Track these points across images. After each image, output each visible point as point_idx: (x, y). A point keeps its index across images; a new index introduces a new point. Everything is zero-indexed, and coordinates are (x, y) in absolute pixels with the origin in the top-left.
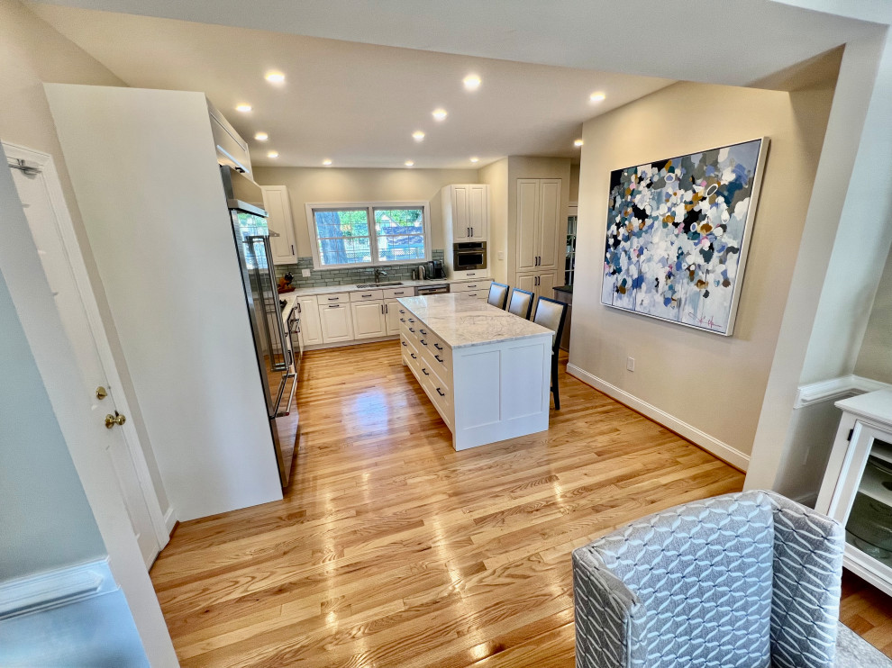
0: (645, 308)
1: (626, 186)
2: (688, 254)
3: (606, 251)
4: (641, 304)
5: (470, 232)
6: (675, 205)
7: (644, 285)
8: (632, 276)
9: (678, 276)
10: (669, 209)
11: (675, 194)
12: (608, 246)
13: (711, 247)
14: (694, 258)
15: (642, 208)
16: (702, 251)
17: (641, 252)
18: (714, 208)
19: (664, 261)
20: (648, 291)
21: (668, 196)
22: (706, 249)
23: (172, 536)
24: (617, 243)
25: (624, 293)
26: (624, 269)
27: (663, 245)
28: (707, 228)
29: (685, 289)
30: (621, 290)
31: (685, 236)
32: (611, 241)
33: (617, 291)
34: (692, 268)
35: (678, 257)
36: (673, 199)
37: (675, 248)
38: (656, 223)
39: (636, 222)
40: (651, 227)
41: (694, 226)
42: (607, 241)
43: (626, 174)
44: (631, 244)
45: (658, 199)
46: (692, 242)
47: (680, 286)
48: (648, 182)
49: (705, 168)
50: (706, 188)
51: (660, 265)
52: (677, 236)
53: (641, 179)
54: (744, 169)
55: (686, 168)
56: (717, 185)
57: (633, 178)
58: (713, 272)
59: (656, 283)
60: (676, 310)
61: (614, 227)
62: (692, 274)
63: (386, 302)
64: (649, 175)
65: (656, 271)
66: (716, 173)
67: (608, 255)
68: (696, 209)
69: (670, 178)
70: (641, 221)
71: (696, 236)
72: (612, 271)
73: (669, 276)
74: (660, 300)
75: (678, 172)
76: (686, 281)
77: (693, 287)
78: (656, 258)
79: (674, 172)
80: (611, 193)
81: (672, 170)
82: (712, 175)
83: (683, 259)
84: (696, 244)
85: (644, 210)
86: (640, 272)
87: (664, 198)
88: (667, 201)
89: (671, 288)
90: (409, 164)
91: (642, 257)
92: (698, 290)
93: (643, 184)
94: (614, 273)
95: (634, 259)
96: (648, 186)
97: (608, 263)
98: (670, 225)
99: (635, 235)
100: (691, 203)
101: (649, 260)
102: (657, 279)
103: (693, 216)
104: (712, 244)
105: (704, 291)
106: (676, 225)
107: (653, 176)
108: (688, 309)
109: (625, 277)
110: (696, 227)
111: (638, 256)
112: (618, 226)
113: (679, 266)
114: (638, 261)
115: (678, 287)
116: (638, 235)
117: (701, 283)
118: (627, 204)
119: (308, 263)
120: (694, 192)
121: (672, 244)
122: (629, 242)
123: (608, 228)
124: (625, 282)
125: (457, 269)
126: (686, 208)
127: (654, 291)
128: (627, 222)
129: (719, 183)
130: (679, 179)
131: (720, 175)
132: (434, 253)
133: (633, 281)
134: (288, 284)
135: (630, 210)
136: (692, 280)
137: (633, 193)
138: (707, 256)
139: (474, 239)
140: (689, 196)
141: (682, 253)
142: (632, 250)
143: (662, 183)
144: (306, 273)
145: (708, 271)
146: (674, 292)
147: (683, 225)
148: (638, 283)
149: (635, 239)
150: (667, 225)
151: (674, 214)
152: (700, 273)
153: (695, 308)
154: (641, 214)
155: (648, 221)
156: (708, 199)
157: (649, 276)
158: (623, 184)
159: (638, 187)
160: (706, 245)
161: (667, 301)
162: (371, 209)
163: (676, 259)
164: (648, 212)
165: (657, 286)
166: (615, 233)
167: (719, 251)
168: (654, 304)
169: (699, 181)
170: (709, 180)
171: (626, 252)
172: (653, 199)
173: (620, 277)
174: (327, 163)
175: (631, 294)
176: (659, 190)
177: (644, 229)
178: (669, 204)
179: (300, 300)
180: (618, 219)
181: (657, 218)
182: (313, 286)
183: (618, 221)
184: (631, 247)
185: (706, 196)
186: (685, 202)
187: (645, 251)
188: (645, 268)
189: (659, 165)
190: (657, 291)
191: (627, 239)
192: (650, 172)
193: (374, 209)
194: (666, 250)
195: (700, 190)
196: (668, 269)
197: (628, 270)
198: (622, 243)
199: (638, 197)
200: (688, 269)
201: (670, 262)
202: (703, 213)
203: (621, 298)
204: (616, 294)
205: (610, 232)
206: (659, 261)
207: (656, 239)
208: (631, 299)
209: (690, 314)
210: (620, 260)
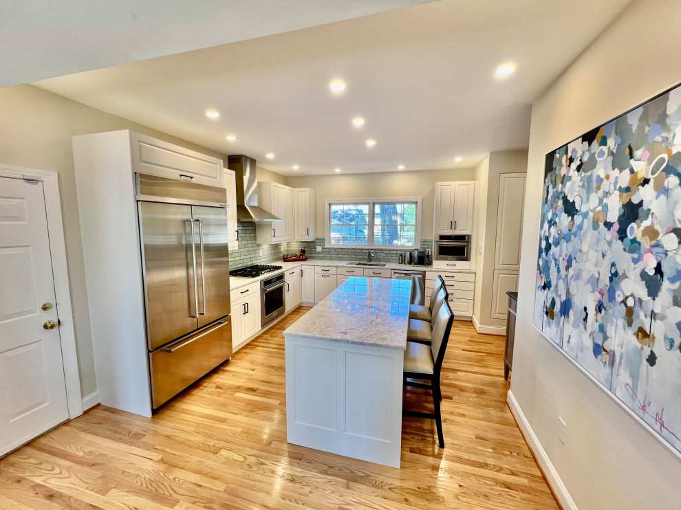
0: (572, 349)
1: (557, 172)
2: (625, 276)
3: (539, 257)
4: (569, 342)
5: (453, 225)
6: (607, 194)
7: (571, 314)
8: (560, 297)
9: (610, 311)
10: (601, 201)
11: (608, 177)
12: (540, 252)
13: (658, 269)
14: (633, 287)
15: (571, 201)
16: (643, 275)
17: (569, 263)
18: (663, 197)
19: (594, 281)
20: (576, 324)
21: (600, 180)
22: (652, 272)
23: (85, 413)
24: (548, 247)
25: (553, 319)
26: (553, 283)
27: (593, 256)
28: (651, 233)
29: (620, 336)
30: (550, 312)
31: (619, 245)
32: (544, 244)
33: (547, 313)
34: (630, 302)
35: (611, 280)
36: (606, 186)
37: (606, 263)
38: (586, 221)
39: (564, 220)
40: (580, 227)
41: (632, 228)
42: (540, 244)
43: (558, 156)
44: (561, 251)
45: (589, 186)
46: (629, 256)
47: (613, 328)
48: (578, 163)
49: (647, 128)
50: (650, 163)
51: (590, 289)
52: (609, 243)
53: (571, 160)
55: (621, 137)
56: (665, 156)
57: (564, 159)
58: (663, 318)
59: (584, 314)
60: (608, 370)
61: (546, 225)
62: (630, 315)
64: (579, 154)
65: (584, 295)
66: (665, 135)
67: (541, 262)
68: (635, 201)
69: (601, 154)
70: (570, 218)
71: (634, 246)
72: (543, 284)
73: (600, 308)
74: (589, 344)
75: (611, 142)
76: (621, 322)
77: (632, 338)
78: (585, 276)
79: (605, 144)
80: (545, 182)
81: (604, 142)
82: (658, 139)
83: (618, 283)
84: (635, 261)
85: (574, 202)
86: (568, 292)
87: (595, 185)
88: (598, 188)
89: (602, 329)
90: (401, 167)
91: (571, 271)
92: (639, 345)
93: (574, 166)
94: (545, 287)
95: (563, 272)
96: (578, 169)
97: (540, 272)
98: (601, 224)
99: (564, 237)
100: (628, 189)
101: (578, 276)
102: (585, 309)
103: (632, 212)
104: (659, 265)
105: (647, 353)
106: (608, 225)
107: (584, 153)
108: (624, 375)
109: (554, 295)
110: (636, 230)
111: (567, 268)
112: (550, 224)
113: (612, 298)
114: (566, 276)
115: (610, 331)
116: (567, 238)
117: (643, 334)
118: (558, 195)
119: (322, 241)
120: (632, 171)
121: (604, 255)
122: (558, 247)
123: (542, 227)
124: (553, 302)
125: (439, 258)
126: (621, 196)
127: (582, 326)
128: (557, 220)
129: (669, 151)
130: (612, 154)
131: (670, 136)
132: (422, 241)
133: (561, 304)
134: (302, 255)
135: (560, 203)
136: (630, 324)
137: (564, 179)
138: (653, 283)
139: (457, 232)
140: (624, 178)
141: (616, 274)
142: (561, 259)
143: (592, 163)
144: (319, 249)
145: (653, 315)
146: (606, 338)
147: (616, 227)
148: (566, 308)
149: (563, 243)
150: (598, 226)
151: (605, 207)
152: (642, 315)
153: (635, 376)
154: (570, 209)
155: (578, 219)
156: (652, 182)
157: (578, 302)
158: (555, 169)
159: (568, 172)
160: (650, 265)
161: (598, 350)
162: (372, 204)
163: (608, 282)
164: (577, 206)
165: (585, 319)
166: (547, 235)
167: (673, 280)
168: (582, 348)
169: (637, 153)
170: (653, 150)
171: (555, 260)
172: (583, 186)
173: (550, 295)
174: (338, 171)
175: (559, 323)
176: (589, 173)
177: (573, 230)
178: (600, 193)
179: (303, 267)
180: (550, 216)
181: (585, 215)
182: (322, 258)
183: (550, 218)
184: (560, 255)
185: (650, 176)
186: (620, 189)
187: (574, 262)
188: (573, 288)
189: (589, 137)
190: (585, 328)
191: (557, 242)
192: (579, 148)
193: (374, 204)
194: (596, 266)
195: (641, 167)
196: (598, 296)
197: (557, 286)
198: (553, 247)
199: (568, 184)
200: (624, 302)
201: (601, 286)
202: (645, 207)
203: (549, 325)
204: (545, 317)
205: (542, 233)
206: (589, 281)
207: (585, 248)
208: (559, 331)
209: (627, 386)
210: (550, 271)
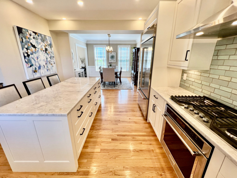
0: (44, 74)
2: (48, 58)
4: (42, 73)
7: (41, 68)
8: (37, 66)
12: (25, 57)
14: (49, 59)
15: (34, 45)
17: (38, 58)
19: (44, 60)
20: (43, 69)
24: (28, 56)
25: (37, 72)
26: (34, 64)
27: (43, 56)
28: (49, 52)
29: (50, 66)
30: (35, 71)
31: (46, 54)
32: (26, 55)
33: (34, 72)
34: (49, 61)
37: (45, 57)
39: (33, 49)
40: (38, 51)
42: (24, 55)
43: (24, 30)
44: (34, 56)
49: (45, 39)
50: (47, 43)
51: (43, 61)
52: (45, 54)
54: (51, 42)
57: (27, 33)
59: (44, 66)
60: (50, 72)
61: (25, 50)
65: (43, 63)
67: (26, 60)
71: (48, 54)
72: (30, 66)
73: (46, 64)
74: (46, 70)
75: (40, 37)
76: (49, 64)
77: (51, 66)
86: (39, 64)
88: (40, 44)
89: (47, 67)
91: (39, 60)
94: (31, 66)
95: (36, 60)
96: (34, 38)
97: (27, 63)
98: (42, 51)
99: (34, 53)
101: (40, 60)
103: (46, 50)
106: (44, 51)
108: (51, 70)
109: (35, 67)
110: (47, 52)
112: (27, 49)
113: (47, 62)
115: (48, 66)
116: (35, 53)
117: (52, 64)
118: (28, 42)
120: (45, 44)
124: (36, 68)
127: (44, 69)
128: (30, 48)
130: (41, 39)
133: (38, 67)
135: (30, 44)
136: (50, 64)
138: (51, 58)
142: (35, 58)
143: (37, 39)
145: (52, 62)
148: (40, 68)
149: (34, 54)
151: (42, 48)
156: (47, 46)
157: (42, 65)
158: (24, 34)
159: (30, 37)
161: (47, 70)
163: (46, 60)
164: (36, 46)
165: (44, 67)
166: (26, 52)
168: (45, 72)
169: (45, 41)
171: (33, 58)
172: (36, 42)
173: (34, 67)
175: (39, 72)
177: (37, 51)
180: (26, 46)
181: (39, 48)
186: (44, 46)
187: (39, 58)
188: (40, 63)
189: (35, 33)
191: (32, 54)
192: (33, 34)
196: (45, 62)
197: (35, 64)
198: (30, 55)
199: (31, 40)
201: (45, 61)
203: (36, 74)
204: (34, 73)
205: (24, 51)
207: (40, 55)
208: (39, 73)
210: (32, 61)
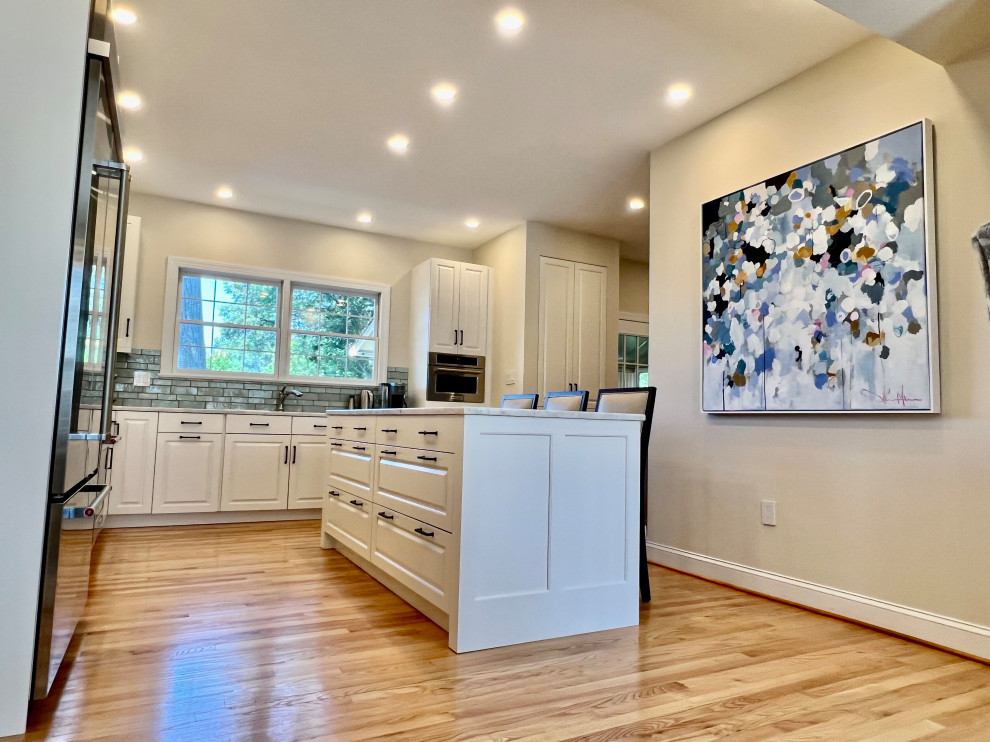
0: (783, 401)
1: (728, 219)
2: (844, 296)
3: (705, 323)
4: (776, 395)
5: (458, 337)
6: (809, 230)
7: (776, 365)
8: (753, 354)
9: (832, 335)
10: (802, 239)
11: (808, 216)
12: (707, 315)
13: (879, 279)
14: (854, 300)
15: (757, 246)
16: (865, 288)
17: (764, 311)
18: (873, 222)
19: (805, 317)
20: (785, 371)
21: (798, 221)
22: (872, 282)
24: (722, 306)
25: (744, 384)
26: (738, 344)
27: (800, 292)
28: (867, 252)
29: (846, 352)
30: (736, 380)
31: (832, 272)
32: (712, 306)
33: (731, 384)
34: (854, 317)
35: (828, 306)
36: (806, 223)
37: (820, 293)
38: (784, 263)
39: (750, 269)
40: (777, 269)
41: (846, 254)
42: (705, 307)
43: (726, 204)
44: (747, 304)
45: (782, 228)
46: (846, 278)
47: (838, 349)
48: (763, 207)
49: (848, 172)
50: (855, 197)
51: (800, 324)
52: (821, 274)
53: (751, 206)
54: (906, 162)
55: (819, 178)
56: (870, 191)
57: (738, 206)
58: (889, 314)
59: (796, 354)
60: (838, 391)
61: (714, 284)
62: (855, 327)
63: (295, 441)
64: (764, 198)
65: (793, 335)
66: (867, 175)
67: (709, 329)
68: (845, 229)
69: (797, 196)
70: (758, 264)
71: (851, 267)
72: (717, 352)
73: (818, 337)
74: (808, 380)
75: (808, 185)
76: (846, 339)
77: (861, 347)
78: (792, 315)
79: (801, 187)
80: (704, 235)
81: (798, 184)
82: (861, 179)
83: (838, 306)
84: (853, 280)
85: (762, 248)
86: (767, 343)
87: (792, 225)
88: (797, 227)
89: (824, 357)
91: (768, 319)
92: (869, 348)
93: (756, 211)
94: (721, 355)
95: (754, 324)
96: (764, 213)
97: (709, 341)
98: (807, 260)
99: (750, 287)
100: (835, 222)
101: (780, 321)
102: (797, 348)
103: (841, 241)
104: (879, 275)
105: (879, 349)
106: (816, 258)
107: (770, 197)
108: (859, 384)
109: (742, 357)
110: (849, 254)
111: (761, 319)
112: (722, 280)
113: (831, 319)
114: (761, 327)
115: (835, 353)
116: (757, 286)
117: (873, 336)
118: (733, 245)
120: (837, 206)
121: (814, 287)
122: (742, 301)
123: (705, 287)
124: (742, 365)
125: (431, 397)
126: (828, 230)
127: (795, 369)
128: (735, 272)
129: (872, 188)
130: (811, 194)
131: (872, 177)
132: (391, 373)
133: (757, 361)
135: (739, 252)
136: (856, 334)
137: (740, 228)
138: (875, 293)
139: (465, 351)
140: (830, 214)
141: (834, 298)
142: (748, 312)
143: (785, 204)
145: (880, 317)
146: (830, 362)
147: (828, 256)
148: (765, 363)
149: (751, 295)
150: (803, 262)
151: (811, 244)
152: (869, 322)
153: (870, 378)
154: (757, 255)
155: (770, 263)
156: (860, 213)
157: (784, 347)
158: (724, 218)
159: (748, 218)
160: (870, 277)
161: (820, 380)
162: (287, 285)
163: (824, 310)
164: (768, 250)
165: (799, 359)
166: (717, 292)
167: (893, 282)
168: (797, 391)
169: (841, 192)
170: (856, 187)
171: (738, 317)
172: (774, 229)
173: (733, 360)
174: (225, 196)
175: (755, 384)
176: (782, 215)
177: (765, 276)
178: (801, 231)
180: (720, 271)
181: (784, 255)
183: (720, 274)
184: (747, 308)
185: (857, 208)
186: (826, 223)
187: (771, 307)
188: (774, 335)
189: (777, 182)
190: (800, 368)
191: (738, 297)
192: (764, 194)
193: (294, 285)
194: (806, 300)
195: (846, 202)
196: (813, 328)
197: (746, 343)
198: (732, 305)
199: (750, 232)
200: (848, 319)
201: (815, 316)
202: (856, 233)
203: (738, 395)
204: (728, 389)
205: (708, 293)
206: (798, 318)
207: (786, 287)
208: (757, 393)
209: (864, 392)
210: (730, 332)
